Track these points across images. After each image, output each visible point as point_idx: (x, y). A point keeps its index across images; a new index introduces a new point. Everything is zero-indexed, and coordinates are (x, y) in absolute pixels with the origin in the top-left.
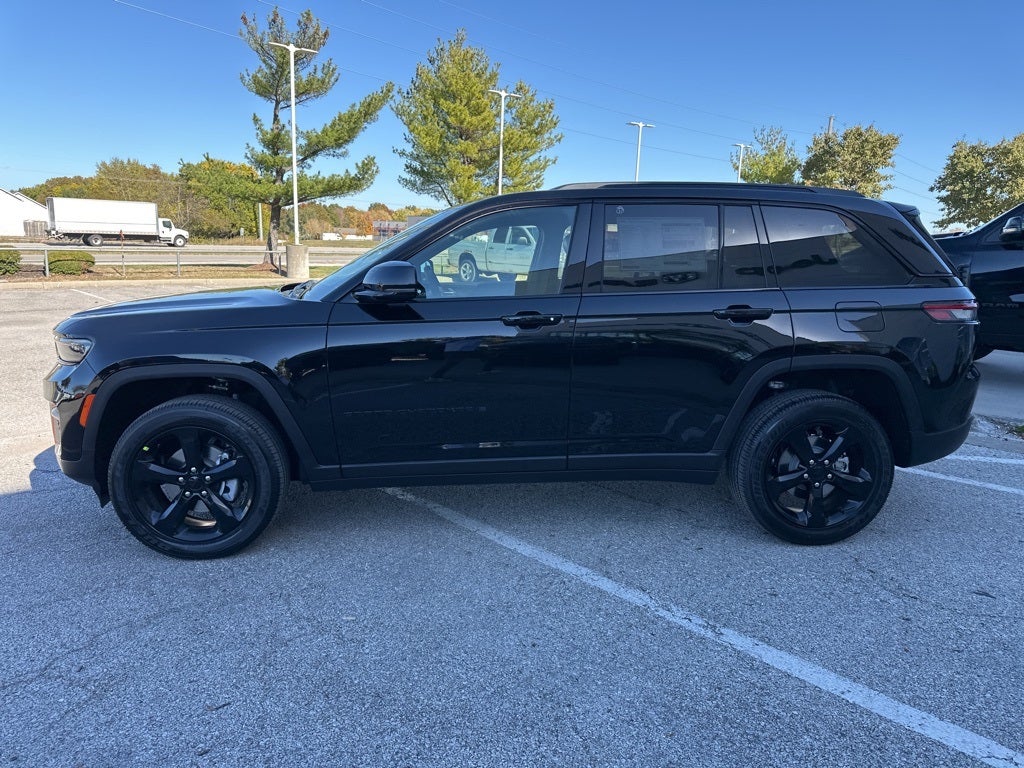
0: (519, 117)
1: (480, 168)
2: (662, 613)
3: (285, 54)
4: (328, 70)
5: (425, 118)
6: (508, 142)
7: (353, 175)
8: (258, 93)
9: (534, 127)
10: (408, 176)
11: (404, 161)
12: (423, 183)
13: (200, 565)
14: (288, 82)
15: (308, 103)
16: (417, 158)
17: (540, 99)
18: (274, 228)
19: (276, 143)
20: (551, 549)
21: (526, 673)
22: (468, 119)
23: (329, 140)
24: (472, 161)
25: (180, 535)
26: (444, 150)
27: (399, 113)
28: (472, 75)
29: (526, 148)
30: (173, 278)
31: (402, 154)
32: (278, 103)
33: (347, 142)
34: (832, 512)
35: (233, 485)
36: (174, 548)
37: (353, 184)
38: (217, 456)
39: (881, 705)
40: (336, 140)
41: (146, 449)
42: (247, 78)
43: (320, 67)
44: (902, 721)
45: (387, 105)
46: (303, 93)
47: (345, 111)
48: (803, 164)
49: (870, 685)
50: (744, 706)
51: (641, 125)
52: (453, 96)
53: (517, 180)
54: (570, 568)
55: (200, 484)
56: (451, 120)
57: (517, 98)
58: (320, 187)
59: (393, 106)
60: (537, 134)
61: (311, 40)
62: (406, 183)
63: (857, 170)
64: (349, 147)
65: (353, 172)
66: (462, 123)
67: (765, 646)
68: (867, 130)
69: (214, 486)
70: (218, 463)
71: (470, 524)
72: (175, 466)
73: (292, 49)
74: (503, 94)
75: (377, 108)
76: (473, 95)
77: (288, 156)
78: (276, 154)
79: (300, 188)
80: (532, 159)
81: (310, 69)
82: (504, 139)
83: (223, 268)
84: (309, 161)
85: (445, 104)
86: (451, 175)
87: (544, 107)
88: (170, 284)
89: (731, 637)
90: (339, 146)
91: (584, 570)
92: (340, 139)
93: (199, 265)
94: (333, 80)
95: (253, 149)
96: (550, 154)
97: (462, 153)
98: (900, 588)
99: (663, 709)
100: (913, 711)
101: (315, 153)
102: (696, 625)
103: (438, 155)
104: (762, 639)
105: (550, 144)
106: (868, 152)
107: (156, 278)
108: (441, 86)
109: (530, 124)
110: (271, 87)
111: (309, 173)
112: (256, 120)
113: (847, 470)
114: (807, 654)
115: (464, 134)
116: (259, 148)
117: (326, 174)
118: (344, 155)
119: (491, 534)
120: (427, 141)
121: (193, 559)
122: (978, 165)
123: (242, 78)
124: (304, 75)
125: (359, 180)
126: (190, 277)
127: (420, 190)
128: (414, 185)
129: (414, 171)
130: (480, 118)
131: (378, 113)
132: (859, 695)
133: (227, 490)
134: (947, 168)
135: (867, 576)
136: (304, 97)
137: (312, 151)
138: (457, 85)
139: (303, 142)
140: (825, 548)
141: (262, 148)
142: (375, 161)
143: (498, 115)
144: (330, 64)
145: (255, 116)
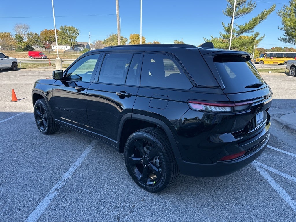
5: (290, 15)
8: (227, 15)
10: (284, 37)
12: (289, 39)
19: (228, 31)
23: (246, 28)
25: (41, 127)
27: (279, 15)
31: (282, 29)
33: (252, 28)
40: (249, 27)
41: (37, 108)
42: (224, 11)
47: (255, 17)
59: (278, 12)
62: (282, 39)
75: (267, 15)
78: (229, 34)
84: (240, 35)
92: (250, 27)
94: (254, 7)
95: (221, 33)
101: (242, 32)
110: (230, 13)
116: (224, 33)
118: (252, 32)
123: (223, 11)
124: (241, 8)
128: (285, 40)
136: (243, 14)
139: (239, 29)
142: (260, 33)
144: (251, 2)
145: (222, 23)
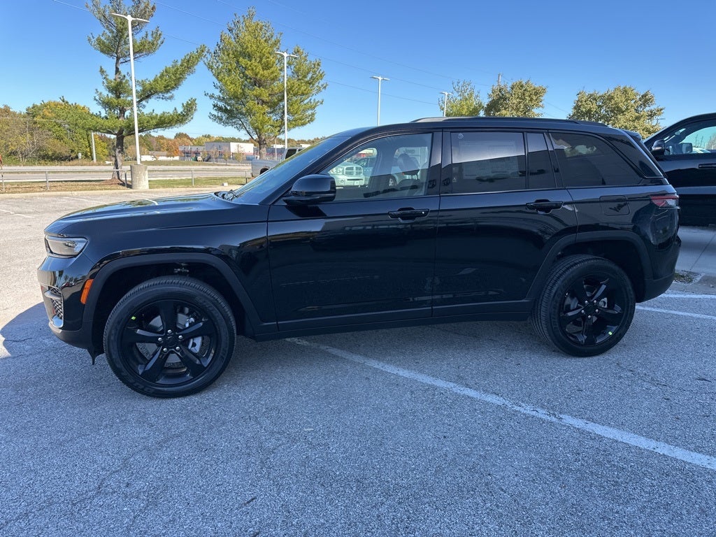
0: (297, 72)
1: (270, 107)
2: (518, 408)
3: (124, 22)
4: (157, 35)
5: (229, 71)
6: (291, 89)
7: (179, 112)
8: (102, 51)
9: (307, 79)
10: (215, 113)
11: (212, 102)
12: (227, 118)
13: (176, 401)
14: (126, 43)
15: (141, 59)
16: (223, 100)
17: (312, 59)
18: (119, 152)
19: (118, 89)
20: (421, 372)
21: (450, 457)
22: (261, 72)
23: (160, 86)
24: (263, 102)
25: (160, 381)
26: (243, 94)
27: (210, 68)
28: (262, 41)
29: (303, 94)
30: (43, 191)
31: (212, 96)
32: (118, 59)
33: (173, 88)
34: (598, 334)
35: (198, 341)
36: (156, 390)
37: (181, 119)
38: (185, 321)
39: (680, 454)
40: (165, 87)
41: (133, 318)
42: (93, 40)
43: (150, 33)
44: (697, 462)
45: (202, 61)
46: (139, 51)
47: (169, 65)
48: (485, 106)
49: (667, 442)
50: (599, 463)
51: (380, 78)
52: (250, 57)
53: (296, 116)
54: (440, 383)
55: (175, 342)
56: (248, 73)
57: (295, 58)
58: (154, 122)
59: (206, 61)
60: (310, 84)
61: (143, 13)
62: (215, 118)
63: (521, 110)
64: (174, 92)
65: (180, 110)
66: (256, 75)
67: (593, 423)
68: (526, 84)
69: (185, 343)
70: (187, 325)
71: (357, 358)
72: (153, 329)
73: (130, 18)
74: (285, 55)
75: (194, 64)
76: (264, 55)
77: (129, 98)
78: (119, 97)
79: (140, 123)
80: (306, 102)
81: (142, 34)
82: (287, 86)
83: (82, 183)
84: (144, 102)
85: (243, 61)
86: (250, 112)
87: (314, 65)
88: (44, 196)
89: (568, 420)
90: (168, 91)
91: (452, 385)
92: (168, 86)
93: (62, 181)
94: (159, 42)
95: (101, 93)
96: (318, 98)
97: (257, 97)
98: (652, 379)
99: (550, 471)
100: (700, 456)
101: (148, 97)
102: (542, 414)
103: (239, 98)
104: (588, 419)
105: (319, 90)
106: (528, 98)
107: (30, 192)
108: (239, 49)
109: (305, 77)
110: (114, 47)
111: (146, 111)
112: (102, 71)
113: (606, 306)
114: (620, 426)
115: (257, 83)
116: (105, 93)
117: (159, 112)
118: (171, 98)
119: (374, 364)
120: (232, 88)
121: (170, 398)
122: (594, 107)
123: (89, 40)
124: (139, 38)
125: (184, 115)
126: (57, 191)
127: (226, 123)
128: (221, 119)
129: (220, 109)
130: (270, 71)
131: (195, 67)
132: (663, 449)
133: (194, 345)
134: (575, 108)
135: (629, 374)
136: (140, 54)
137: (146, 95)
138: (252, 48)
139: (140, 88)
140: (596, 358)
141: (107, 92)
142: (196, 102)
143: (282, 70)
144: (158, 31)
145: (101, 69)
